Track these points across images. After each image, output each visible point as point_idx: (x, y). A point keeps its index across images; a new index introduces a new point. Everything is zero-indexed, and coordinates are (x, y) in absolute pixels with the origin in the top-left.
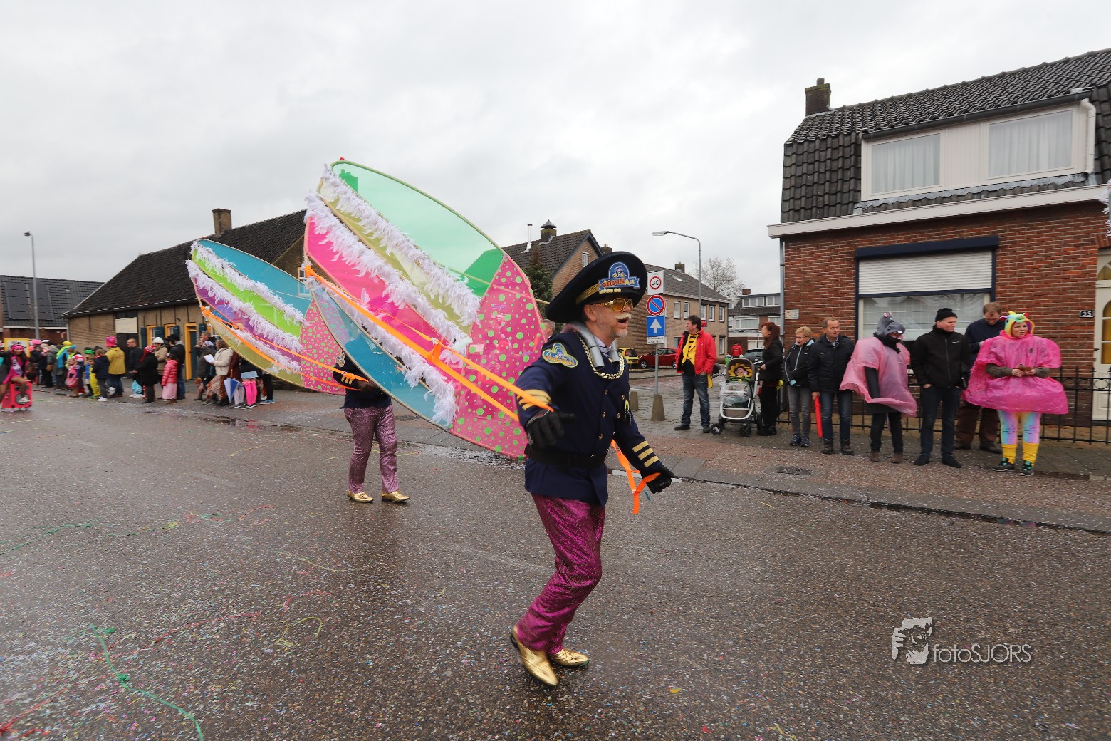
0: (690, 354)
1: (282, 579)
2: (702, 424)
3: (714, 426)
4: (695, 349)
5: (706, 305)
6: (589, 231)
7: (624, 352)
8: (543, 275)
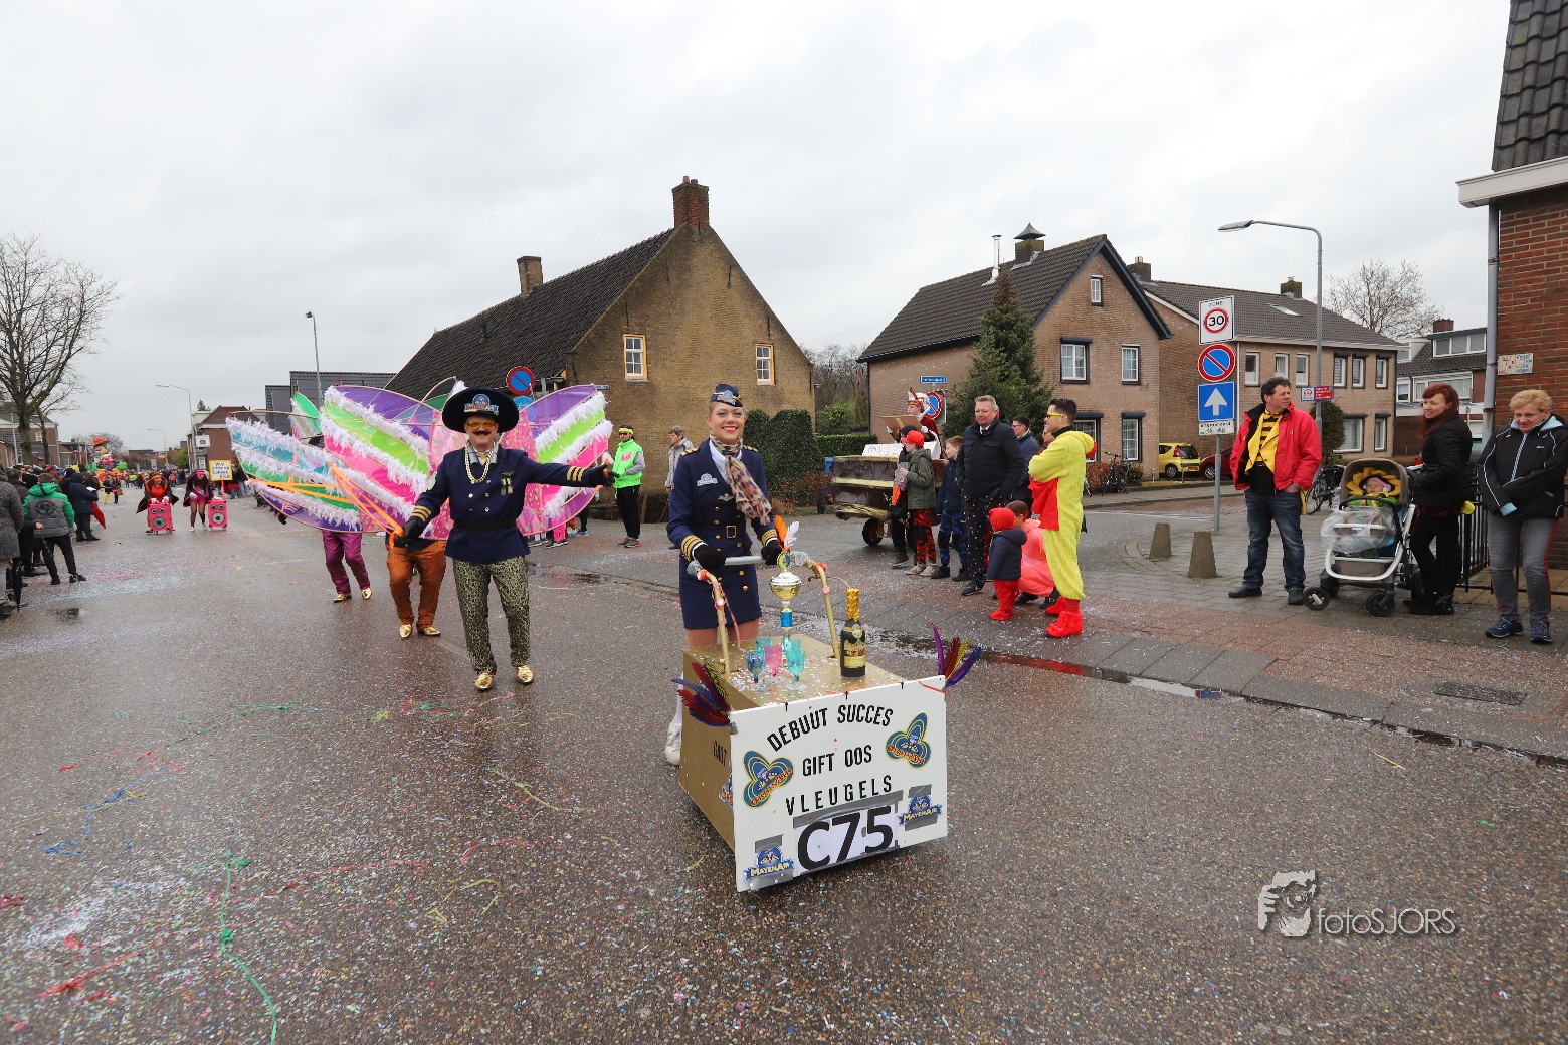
0: (1264, 449)
1: (479, 814)
2: (1287, 587)
3: (1311, 591)
4: (1276, 442)
5: (1346, 357)
6: (1105, 236)
7: (1171, 452)
8: (1016, 321)
